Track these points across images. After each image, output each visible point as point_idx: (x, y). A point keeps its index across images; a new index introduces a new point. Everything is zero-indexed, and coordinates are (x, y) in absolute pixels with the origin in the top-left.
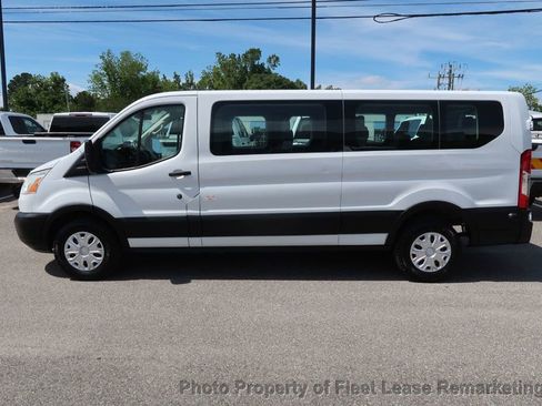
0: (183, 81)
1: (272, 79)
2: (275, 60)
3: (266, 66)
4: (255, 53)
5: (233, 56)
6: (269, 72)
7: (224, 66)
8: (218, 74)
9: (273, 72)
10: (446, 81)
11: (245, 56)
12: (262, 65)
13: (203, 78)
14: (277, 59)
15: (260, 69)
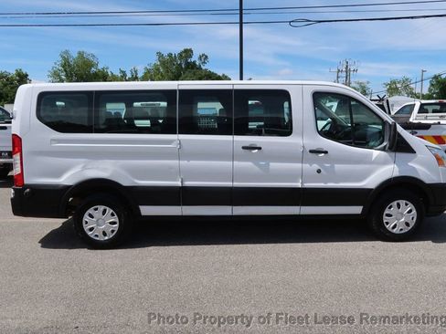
0: (129, 76)
1: (203, 74)
2: (204, 58)
3: (197, 64)
4: (188, 53)
5: (170, 55)
6: (200, 68)
7: (163, 63)
8: (158, 70)
9: (203, 68)
10: (344, 74)
11: (180, 55)
12: (194, 62)
13: (145, 73)
14: (206, 57)
15: (192, 66)
